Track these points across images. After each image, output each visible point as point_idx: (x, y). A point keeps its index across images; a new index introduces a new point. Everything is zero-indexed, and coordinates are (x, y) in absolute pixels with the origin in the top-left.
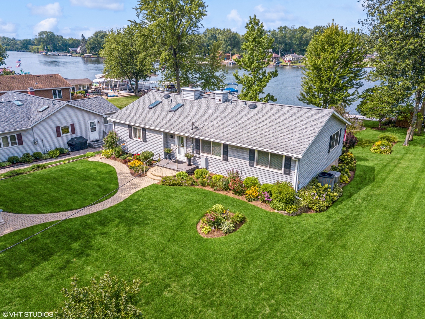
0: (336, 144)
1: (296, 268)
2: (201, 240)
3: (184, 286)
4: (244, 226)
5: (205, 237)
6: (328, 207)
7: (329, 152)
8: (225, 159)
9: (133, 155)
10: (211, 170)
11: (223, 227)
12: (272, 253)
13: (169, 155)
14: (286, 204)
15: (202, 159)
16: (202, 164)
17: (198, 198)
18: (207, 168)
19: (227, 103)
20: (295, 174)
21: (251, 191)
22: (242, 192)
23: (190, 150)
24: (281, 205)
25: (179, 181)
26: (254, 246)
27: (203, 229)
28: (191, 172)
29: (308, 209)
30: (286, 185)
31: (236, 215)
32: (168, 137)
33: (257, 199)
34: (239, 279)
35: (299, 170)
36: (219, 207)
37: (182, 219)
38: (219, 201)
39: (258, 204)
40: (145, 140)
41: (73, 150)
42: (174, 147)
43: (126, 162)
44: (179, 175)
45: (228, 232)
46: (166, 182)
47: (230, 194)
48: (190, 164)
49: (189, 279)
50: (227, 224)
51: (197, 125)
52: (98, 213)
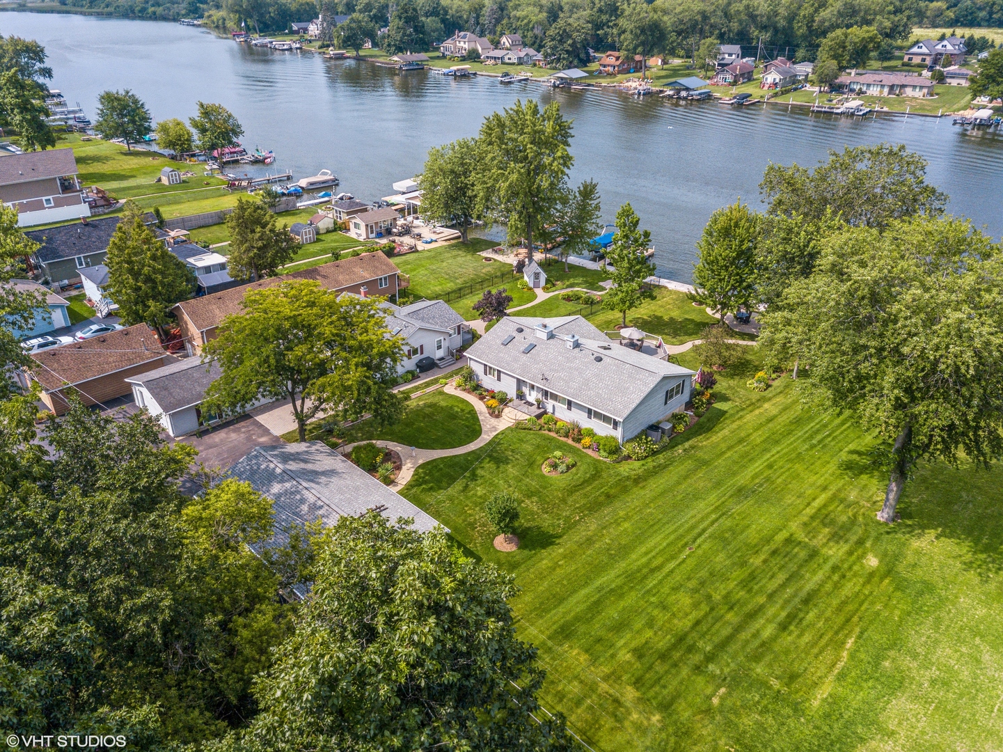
0: (677, 393)
1: (602, 499)
2: (543, 476)
3: (532, 502)
4: (574, 470)
5: (546, 474)
6: (646, 457)
7: (666, 403)
8: (569, 408)
9: (487, 391)
10: (557, 415)
11: (559, 469)
12: (589, 488)
13: (521, 396)
14: (609, 453)
15: (549, 404)
16: (550, 410)
17: (543, 443)
18: (553, 413)
19: (577, 350)
20: (620, 429)
21: (587, 441)
22: (578, 440)
23: (540, 396)
24: (605, 454)
25: (529, 426)
26: (578, 483)
27: (546, 469)
28: (539, 417)
29: (628, 457)
30: (614, 439)
31: (570, 460)
32: (520, 383)
33: (589, 447)
34: (564, 501)
35: (623, 428)
36: (558, 453)
37: (531, 461)
38: (560, 447)
39: (590, 452)
40: (499, 379)
41: (421, 371)
42: (526, 390)
43: (482, 398)
44: (529, 420)
45: (562, 472)
46: (519, 427)
47: (570, 441)
48: (539, 408)
49: (535, 499)
50: (562, 467)
51: (546, 376)
52: (473, 452)
